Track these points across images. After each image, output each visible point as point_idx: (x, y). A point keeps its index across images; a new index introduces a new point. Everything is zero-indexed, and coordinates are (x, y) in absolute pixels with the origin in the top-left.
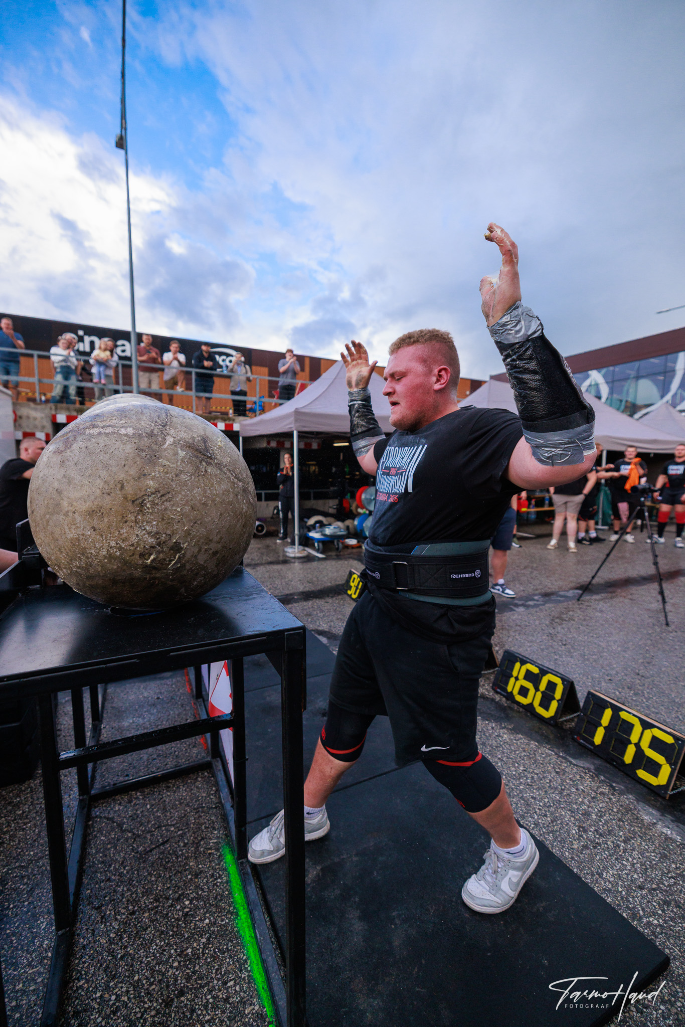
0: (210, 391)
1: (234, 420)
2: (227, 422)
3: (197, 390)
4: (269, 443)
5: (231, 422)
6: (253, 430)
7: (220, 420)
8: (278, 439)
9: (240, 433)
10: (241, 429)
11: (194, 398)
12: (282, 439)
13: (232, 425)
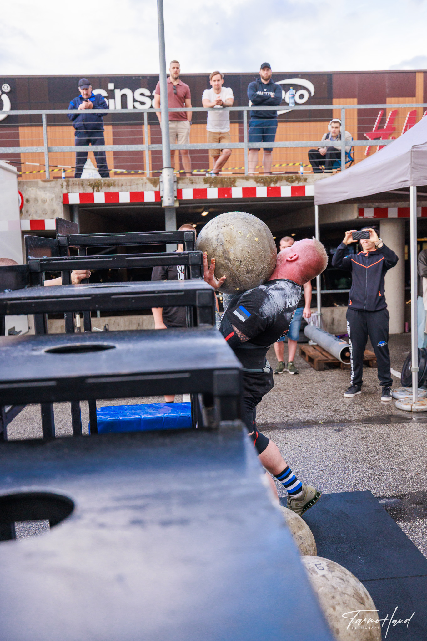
0: (272, 139)
1: (305, 180)
2: (296, 184)
3: (251, 140)
4: (361, 212)
5: (301, 184)
6: (336, 193)
7: (284, 182)
8: (377, 204)
9: (315, 200)
10: (316, 193)
11: (246, 151)
12: (384, 205)
13: (303, 188)
